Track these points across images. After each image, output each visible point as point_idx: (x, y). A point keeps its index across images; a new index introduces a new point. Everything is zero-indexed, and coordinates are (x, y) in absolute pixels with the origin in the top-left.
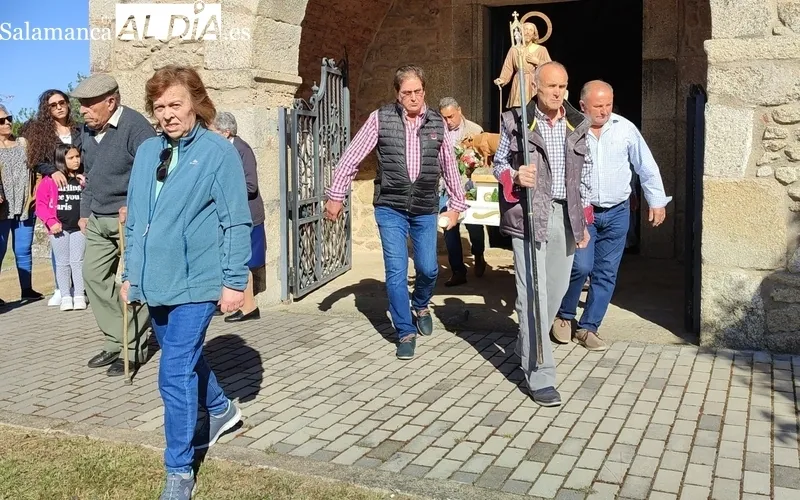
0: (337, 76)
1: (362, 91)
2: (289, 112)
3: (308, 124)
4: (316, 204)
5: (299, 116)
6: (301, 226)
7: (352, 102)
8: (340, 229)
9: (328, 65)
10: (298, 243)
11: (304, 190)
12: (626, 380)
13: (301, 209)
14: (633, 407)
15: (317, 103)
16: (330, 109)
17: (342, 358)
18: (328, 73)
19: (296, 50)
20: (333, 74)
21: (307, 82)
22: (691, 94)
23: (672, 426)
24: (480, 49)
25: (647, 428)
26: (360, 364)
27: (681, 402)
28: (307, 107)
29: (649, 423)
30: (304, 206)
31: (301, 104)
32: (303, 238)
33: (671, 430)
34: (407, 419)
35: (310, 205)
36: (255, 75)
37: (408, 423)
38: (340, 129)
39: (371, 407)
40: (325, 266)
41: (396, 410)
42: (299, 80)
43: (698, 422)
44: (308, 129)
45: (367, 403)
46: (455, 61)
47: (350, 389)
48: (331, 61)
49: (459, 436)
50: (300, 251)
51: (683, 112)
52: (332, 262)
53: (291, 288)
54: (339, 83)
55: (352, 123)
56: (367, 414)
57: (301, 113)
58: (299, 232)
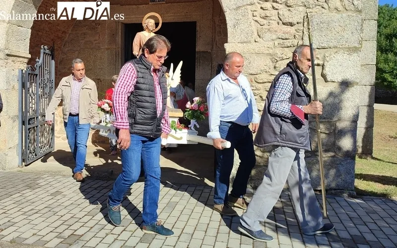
0: (49, 54)
1: (61, 62)
2: (24, 72)
3: (34, 78)
4: (37, 118)
5: (29, 74)
6: (29, 129)
7: (56, 67)
8: (49, 130)
9: (44, 49)
10: (27, 137)
11: (31, 110)
13: (29, 120)
14: (190, 216)
15: (38, 68)
16: (45, 71)
17: (49, 194)
18: (44, 53)
19: (28, 41)
20: (47, 54)
21: (34, 57)
22: (218, 68)
23: (208, 224)
24: (120, 42)
25: (197, 225)
26: (59, 197)
28: (33, 69)
29: (198, 223)
30: (31, 119)
31: (30, 68)
32: (30, 134)
34: (82, 224)
35: (34, 118)
36: (7, 53)
37: (83, 226)
38: (49, 80)
39: (64, 218)
40: (41, 148)
41: (77, 220)
42: (29, 56)
43: (220, 222)
44: (34, 80)
45: (62, 216)
46: (107, 49)
47: (54, 210)
48: (46, 47)
49: (108, 232)
50: (28, 141)
52: (44, 147)
53: (24, 159)
54: (49, 58)
55: (56, 78)
56: (62, 222)
57: (30, 72)
58: (28, 132)
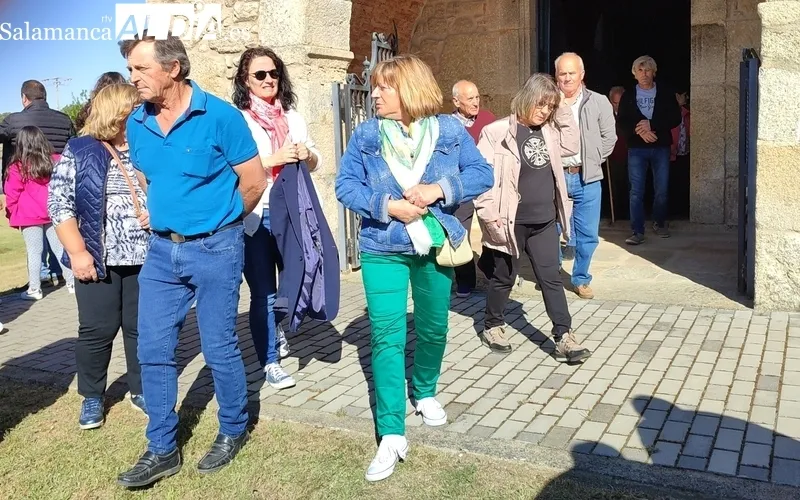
0: (387, 50)
2: (342, 87)
3: (361, 98)
5: (352, 91)
9: (378, 40)
12: (683, 342)
14: (690, 369)
18: (379, 48)
19: (347, 25)
20: (383, 49)
21: (359, 57)
22: (743, 59)
23: (731, 387)
24: (527, 19)
25: (706, 388)
27: (738, 364)
28: (359, 81)
29: (708, 384)
31: (353, 79)
33: (730, 390)
34: (470, 382)
36: (308, 52)
37: (471, 386)
41: (459, 374)
42: (351, 56)
43: (756, 382)
46: (502, 32)
48: (381, 36)
49: (522, 398)
50: (357, 222)
51: (732, 77)
53: (350, 258)
57: (354, 88)
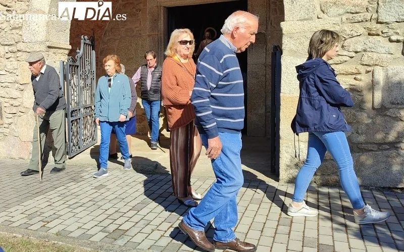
0: (89, 44)
1: (101, 52)
2: (65, 63)
3: (75, 69)
4: (79, 110)
5: (70, 65)
6: (72, 121)
7: (97, 57)
8: (91, 123)
9: (84, 39)
10: (70, 129)
11: (73, 103)
12: (240, 199)
14: (244, 213)
15: (79, 59)
16: (86, 62)
17: (93, 188)
18: (85, 43)
19: (68, 31)
20: (87, 44)
21: (74, 48)
22: (274, 50)
23: (265, 223)
24: (162, 30)
25: (251, 224)
26: (102, 191)
27: (269, 211)
28: (74, 61)
29: (253, 222)
30: (73, 111)
31: (71, 59)
32: (73, 127)
33: (264, 225)
34: (127, 219)
35: (76, 110)
36: (48, 45)
37: (127, 221)
38: (91, 72)
39: (109, 212)
40: (84, 141)
41: (121, 214)
42: (70, 47)
43: (278, 221)
44: (75, 72)
45: (106, 210)
46: (149, 36)
47: (98, 203)
48: (86, 37)
49: (154, 227)
50: (71, 133)
51: (269, 60)
52: (87, 139)
53: (67, 152)
54: (90, 48)
55: (97, 69)
56: (106, 216)
57: (71, 64)
58: (71, 124)
